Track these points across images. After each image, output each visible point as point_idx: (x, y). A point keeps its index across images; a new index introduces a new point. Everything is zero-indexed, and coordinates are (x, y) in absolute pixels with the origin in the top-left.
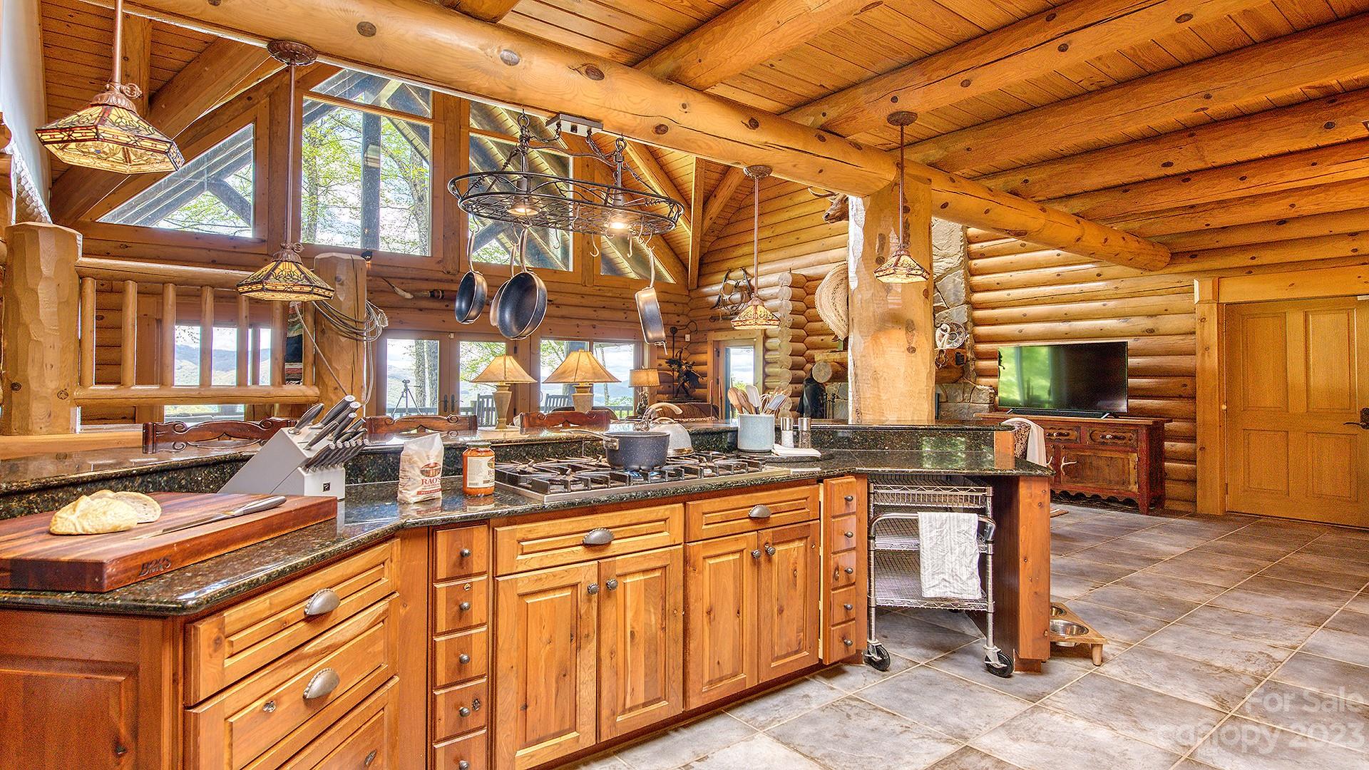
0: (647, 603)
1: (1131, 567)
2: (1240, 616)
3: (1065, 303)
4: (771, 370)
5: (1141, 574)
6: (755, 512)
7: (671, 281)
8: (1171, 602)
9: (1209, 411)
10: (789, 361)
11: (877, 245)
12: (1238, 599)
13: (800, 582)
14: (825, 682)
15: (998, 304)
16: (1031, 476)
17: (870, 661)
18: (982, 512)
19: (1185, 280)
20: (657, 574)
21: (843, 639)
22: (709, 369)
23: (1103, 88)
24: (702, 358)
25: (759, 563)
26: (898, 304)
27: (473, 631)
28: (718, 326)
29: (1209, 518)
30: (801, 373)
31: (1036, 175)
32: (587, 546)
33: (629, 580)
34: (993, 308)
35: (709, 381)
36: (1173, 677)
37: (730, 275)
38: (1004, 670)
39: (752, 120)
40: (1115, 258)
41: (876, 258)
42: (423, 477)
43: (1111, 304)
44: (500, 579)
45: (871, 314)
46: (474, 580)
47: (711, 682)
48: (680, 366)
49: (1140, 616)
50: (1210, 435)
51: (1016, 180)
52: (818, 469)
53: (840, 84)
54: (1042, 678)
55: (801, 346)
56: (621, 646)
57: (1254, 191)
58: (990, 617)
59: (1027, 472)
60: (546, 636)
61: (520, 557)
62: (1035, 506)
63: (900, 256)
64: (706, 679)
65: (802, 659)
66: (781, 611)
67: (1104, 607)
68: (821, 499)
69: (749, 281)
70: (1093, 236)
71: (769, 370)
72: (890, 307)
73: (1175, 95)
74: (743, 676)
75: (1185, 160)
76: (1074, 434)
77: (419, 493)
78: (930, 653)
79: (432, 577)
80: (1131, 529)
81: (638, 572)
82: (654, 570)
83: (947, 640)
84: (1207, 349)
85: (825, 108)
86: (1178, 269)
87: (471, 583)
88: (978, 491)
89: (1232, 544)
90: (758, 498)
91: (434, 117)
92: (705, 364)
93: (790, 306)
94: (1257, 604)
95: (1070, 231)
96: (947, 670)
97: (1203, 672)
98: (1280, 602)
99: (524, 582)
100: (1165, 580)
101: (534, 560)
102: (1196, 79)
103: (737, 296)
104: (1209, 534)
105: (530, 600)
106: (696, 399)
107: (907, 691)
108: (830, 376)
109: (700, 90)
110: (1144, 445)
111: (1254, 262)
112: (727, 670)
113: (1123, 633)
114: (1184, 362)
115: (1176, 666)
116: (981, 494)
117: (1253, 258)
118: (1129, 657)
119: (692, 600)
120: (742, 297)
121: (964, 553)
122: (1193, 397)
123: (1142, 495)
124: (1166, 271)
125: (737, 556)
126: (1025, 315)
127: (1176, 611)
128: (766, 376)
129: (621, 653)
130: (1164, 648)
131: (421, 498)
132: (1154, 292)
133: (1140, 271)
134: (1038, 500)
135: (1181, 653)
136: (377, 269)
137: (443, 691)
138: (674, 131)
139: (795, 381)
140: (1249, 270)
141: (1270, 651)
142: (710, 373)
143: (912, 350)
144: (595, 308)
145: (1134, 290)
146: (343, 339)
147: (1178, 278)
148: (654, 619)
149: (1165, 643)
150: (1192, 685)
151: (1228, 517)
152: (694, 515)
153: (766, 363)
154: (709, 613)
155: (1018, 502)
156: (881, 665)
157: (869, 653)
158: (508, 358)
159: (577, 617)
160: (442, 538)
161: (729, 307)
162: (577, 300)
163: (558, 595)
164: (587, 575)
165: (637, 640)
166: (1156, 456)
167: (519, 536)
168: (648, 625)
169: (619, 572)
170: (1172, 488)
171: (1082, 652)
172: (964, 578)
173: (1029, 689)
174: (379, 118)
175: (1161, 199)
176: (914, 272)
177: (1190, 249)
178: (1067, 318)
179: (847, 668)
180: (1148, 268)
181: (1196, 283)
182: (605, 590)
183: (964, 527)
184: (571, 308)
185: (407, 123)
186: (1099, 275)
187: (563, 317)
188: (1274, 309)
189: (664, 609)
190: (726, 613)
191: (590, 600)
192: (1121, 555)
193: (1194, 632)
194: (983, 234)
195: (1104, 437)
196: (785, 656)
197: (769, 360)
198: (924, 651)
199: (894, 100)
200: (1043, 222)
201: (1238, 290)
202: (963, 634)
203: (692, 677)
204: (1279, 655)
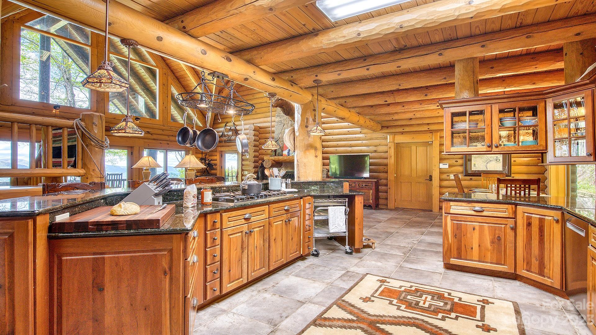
0: (260, 237)
1: (375, 224)
2: (404, 234)
3: (350, 141)
4: (245, 163)
5: (378, 225)
6: (286, 208)
7: (201, 125)
8: (387, 232)
9: (391, 176)
10: (253, 159)
11: (306, 121)
12: (403, 230)
13: (297, 230)
14: (302, 261)
15: (329, 140)
16: (359, 194)
17: (313, 255)
18: (345, 206)
19: (385, 135)
20: (262, 228)
21: (308, 247)
22: (218, 162)
23: (372, 78)
24: (215, 158)
25: (287, 224)
26: (312, 141)
27: (216, 247)
28: (222, 145)
29: (391, 210)
30: (257, 164)
31: (348, 100)
32: (245, 219)
33: (255, 230)
34: (327, 142)
35: (218, 167)
36: (392, 249)
37: (227, 124)
38: (351, 252)
39: (273, 78)
40: (367, 127)
41: (305, 125)
42: (193, 199)
43: (364, 142)
44: (223, 230)
45: (303, 144)
46: (216, 230)
47: (275, 262)
48: (205, 161)
49: (380, 236)
50: (391, 184)
51: (343, 101)
52: (297, 195)
53: (298, 67)
54: (361, 254)
55: (257, 154)
56: (253, 251)
57: (406, 110)
58: (347, 237)
59: (358, 193)
60: (235, 249)
61: (228, 223)
62: (359, 203)
63: (317, 126)
64: (274, 261)
65: (296, 255)
66: (292, 239)
67: (371, 235)
68: (302, 204)
69: (235, 128)
70: (362, 120)
71: (244, 163)
72: (310, 142)
73: (391, 83)
74: (283, 260)
75: (390, 100)
76: (353, 185)
77: (192, 204)
78: (329, 251)
79: (206, 230)
80: (372, 214)
81: (257, 227)
82: (261, 226)
83: (332, 247)
84: (391, 157)
85: (292, 74)
86: (383, 132)
87: (216, 231)
88: (344, 200)
89: (399, 216)
90: (287, 203)
91: (91, 45)
92: (216, 160)
93: (253, 138)
94: (408, 231)
95: (356, 118)
96: (334, 255)
97: (399, 248)
98: (413, 230)
99: (229, 231)
100: (384, 227)
101: (232, 224)
102: (397, 80)
103: (230, 133)
104: (392, 214)
105: (231, 237)
106: (212, 174)
107: (326, 261)
108: (270, 165)
109: (257, 66)
110: (374, 188)
111: (403, 131)
112: (279, 258)
113: (378, 241)
114: (385, 161)
115: (392, 247)
116: (344, 201)
117: (403, 129)
118: (380, 246)
119: (271, 236)
120: (232, 134)
121: (341, 218)
122: (387, 172)
123: (373, 204)
124: (380, 132)
125: (281, 222)
126: (338, 144)
127: (389, 234)
128: (242, 165)
129: (253, 253)
130: (388, 243)
131: (192, 205)
132: (376, 139)
133: (372, 131)
134: (360, 201)
135: (393, 244)
136: (62, 114)
137: (208, 266)
138: (250, 80)
139: (255, 167)
140: (402, 133)
141: (413, 241)
142: (218, 164)
143: (316, 156)
144: (168, 136)
145: (371, 137)
146: (97, 149)
147: (384, 134)
148: (262, 242)
149: (389, 242)
150: (397, 251)
151: (396, 209)
152: (271, 209)
153: (243, 160)
154: (275, 240)
155: (355, 202)
156: (317, 255)
157: (313, 252)
158: (150, 157)
159: (242, 242)
160: (209, 217)
161: (227, 137)
162: (161, 132)
163: (238, 235)
164: (245, 228)
165: (257, 249)
166: (377, 191)
167: (229, 216)
168: (260, 244)
169: (253, 227)
170: (381, 201)
171: (368, 246)
172: (342, 225)
173: (359, 256)
174: (50, 38)
175: (382, 110)
176: (322, 132)
177: (387, 125)
178: (351, 146)
179: (306, 257)
180: (374, 131)
181: (388, 136)
182: (250, 233)
183: (341, 210)
184: (158, 135)
185: (65, 42)
186: (361, 132)
187: (154, 139)
188: (408, 145)
189: (264, 239)
190: (279, 240)
191: (246, 236)
192: (371, 221)
193: (395, 239)
194: (325, 116)
195: (362, 185)
196: (293, 253)
197: (244, 159)
198: (327, 251)
199: (317, 76)
200: (349, 115)
201: (400, 139)
202: (336, 245)
203: (271, 260)
204: (415, 242)
